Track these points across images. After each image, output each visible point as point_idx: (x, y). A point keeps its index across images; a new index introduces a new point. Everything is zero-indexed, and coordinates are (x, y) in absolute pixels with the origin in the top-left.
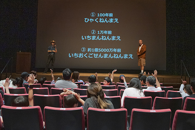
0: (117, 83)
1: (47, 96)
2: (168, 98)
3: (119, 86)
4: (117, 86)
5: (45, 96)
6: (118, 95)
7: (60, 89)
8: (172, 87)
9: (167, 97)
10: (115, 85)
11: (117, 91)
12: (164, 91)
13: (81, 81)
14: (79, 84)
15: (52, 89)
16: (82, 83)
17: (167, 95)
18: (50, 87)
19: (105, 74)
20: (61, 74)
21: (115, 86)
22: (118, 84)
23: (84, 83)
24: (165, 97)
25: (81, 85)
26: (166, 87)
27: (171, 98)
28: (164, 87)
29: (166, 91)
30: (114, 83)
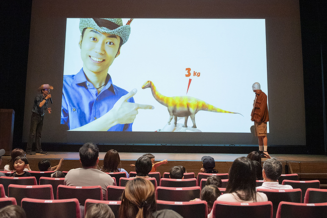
1: (50, 201)
2: (308, 205)
3: (202, 179)
4: (199, 180)
5: (46, 201)
7: (77, 187)
8: (318, 181)
10: (196, 177)
11: (198, 190)
12: (299, 190)
13: (123, 171)
14: (117, 177)
15: (59, 188)
16: (124, 175)
17: (307, 200)
18: (55, 183)
20: (76, 156)
21: (195, 181)
22: (202, 175)
23: (128, 174)
24: (303, 203)
25: (122, 180)
26: (304, 182)
27: (313, 205)
28: (301, 182)
29: (304, 190)
30: (193, 173)
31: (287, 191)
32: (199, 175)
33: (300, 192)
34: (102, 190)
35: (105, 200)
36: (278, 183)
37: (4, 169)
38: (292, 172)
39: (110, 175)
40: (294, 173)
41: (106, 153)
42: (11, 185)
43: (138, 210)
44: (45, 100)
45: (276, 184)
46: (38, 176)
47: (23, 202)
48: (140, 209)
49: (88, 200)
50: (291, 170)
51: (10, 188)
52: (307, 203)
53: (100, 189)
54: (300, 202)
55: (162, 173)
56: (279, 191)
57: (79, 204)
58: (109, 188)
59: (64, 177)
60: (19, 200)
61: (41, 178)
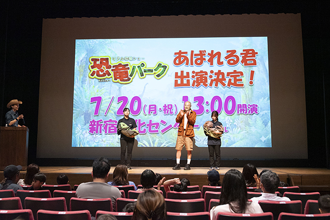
0: (204, 186)
1: (64, 213)
3: (207, 192)
4: (204, 192)
5: (60, 213)
8: (318, 193)
10: (200, 190)
11: (203, 202)
15: (72, 200)
16: (132, 188)
17: (307, 211)
20: (89, 170)
21: (200, 193)
22: (206, 188)
23: (135, 187)
24: (303, 213)
25: (130, 192)
26: (305, 194)
27: (312, 215)
28: (301, 194)
29: (304, 202)
30: (197, 186)
32: (204, 188)
33: (300, 203)
34: (112, 202)
35: (114, 211)
39: (118, 188)
40: (295, 186)
41: (115, 167)
42: (27, 198)
44: (17, 119)
46: (52, 189)
47: (39, 213)
48: (149, 219)
49: (99, 212)
50: (293, 183)
52: (307, 214)
53: (109, 201)
54: (300, 213)
57: (91, 215)
58: (118, 200)
59: (75, 190)
60: (35, 211)
61: (55, 191)
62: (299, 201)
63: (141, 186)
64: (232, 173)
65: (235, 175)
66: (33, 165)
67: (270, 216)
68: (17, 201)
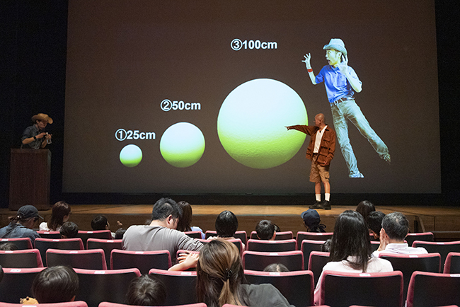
0: (300, 232)
1: (102, 272)
2: (452, 275)
3: (304, 241)
4: (300, 242)
5: (97, 272)
6: (303, 267)
9: (446, 273)
10: (295, 238)
11: (300, 255)
13: (197, 229)
15: (114, 253)
17: (447, 268)
18: (107, 247)
19: (263, 207)
21: (294, 243)
22: (303, 235)
24: (442, 273)
26: (442, 243)
28: (438, 243)
29: (444, 255)
30: (291, 232)
31: (421, 256)
32: (299, 235)
33: (438, 257)
36: (407, 244)
37: (39, 227)
38: (424, 230)
40: (426, 232)
42: (49, 250)
43: (223, 284)
44: (35, 138)
45: (404, 246)
46: (85, 237)
48: (225, 283)
49: (153, 271)
50: (423, 228)
51: (48, 253)
53: (167, 255)
55: (249, 232)
56: (411, 257)
59: (121, 238)
61: (89, 239)
62: (437, 254)
63: (215, 232)
64: (348, 215)
65: (352, 218)
66: (61, 203)
67: (399, 276)
68: (35, 254)
